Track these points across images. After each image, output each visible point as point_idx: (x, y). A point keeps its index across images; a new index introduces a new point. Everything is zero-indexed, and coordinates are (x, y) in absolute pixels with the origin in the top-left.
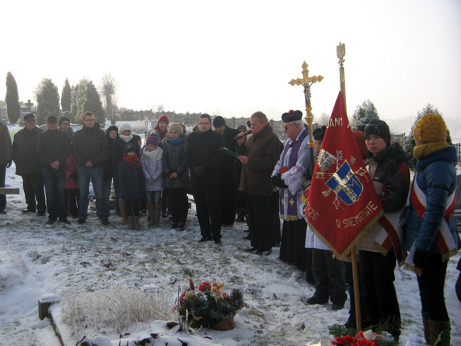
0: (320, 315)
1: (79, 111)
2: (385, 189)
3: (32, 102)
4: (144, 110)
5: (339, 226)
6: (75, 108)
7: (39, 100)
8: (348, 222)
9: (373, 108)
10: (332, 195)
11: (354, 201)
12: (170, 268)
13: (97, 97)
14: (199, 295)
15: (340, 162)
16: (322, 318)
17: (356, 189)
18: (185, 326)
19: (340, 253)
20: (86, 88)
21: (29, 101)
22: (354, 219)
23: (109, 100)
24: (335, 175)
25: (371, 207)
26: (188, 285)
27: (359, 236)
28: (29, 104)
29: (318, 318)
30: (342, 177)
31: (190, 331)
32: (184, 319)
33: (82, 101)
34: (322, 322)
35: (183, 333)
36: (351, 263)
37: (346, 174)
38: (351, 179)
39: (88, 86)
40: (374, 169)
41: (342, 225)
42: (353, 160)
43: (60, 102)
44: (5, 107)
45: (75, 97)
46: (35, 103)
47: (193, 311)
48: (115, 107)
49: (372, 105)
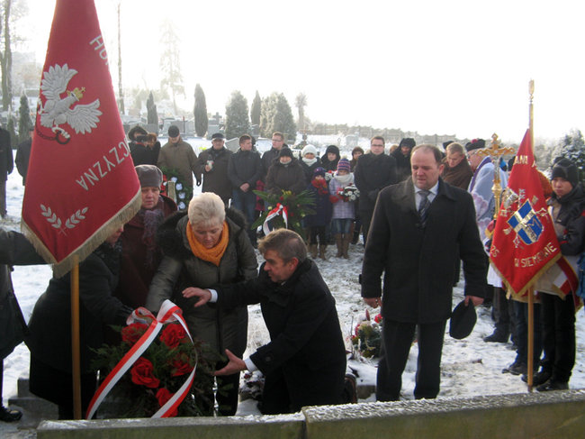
0: (497, 353)
1: (269, 124)
2: (566, 232)
3: (220, 115)
4: (338, 124)
5: (517, 265)
6: (265, 121)
7: (228, 113)
8: (526, 262)
9: (581, 136)
10: (513, 233)
11: (533, 241)
12: (351, 298)
13: (288, 109)
14: (374, 325)
15: (523, 201)
16: (498, 356)
17: (536, 229)
18: (358, 354)
19: (517, 292)
20: (277, 100)
21: (217, 113)
22: (531, 260)
23: (301, 113)
24: (517, 213)
25: (550, 249)
26: (364, 315)
27: (536, 277)
28: (217, 116)
29: (495, 356)
30: (523, 216)
31: (362, 360)
32: (356, 348)
33: (273, 114)
34: (498, 360)
35: (355, 361)
36: (527, 304)
37: (527, 213)
38: (532, 219)
39: (279, 97)
40: (557, 210)
41: (521, 264)
42: (535, 199)
43: (249, 114)
44: (193, 119)
45: (265, 109)
46: (224, 116)
47: (366, 342)
48: (308, 120)
49: (580, 132)
